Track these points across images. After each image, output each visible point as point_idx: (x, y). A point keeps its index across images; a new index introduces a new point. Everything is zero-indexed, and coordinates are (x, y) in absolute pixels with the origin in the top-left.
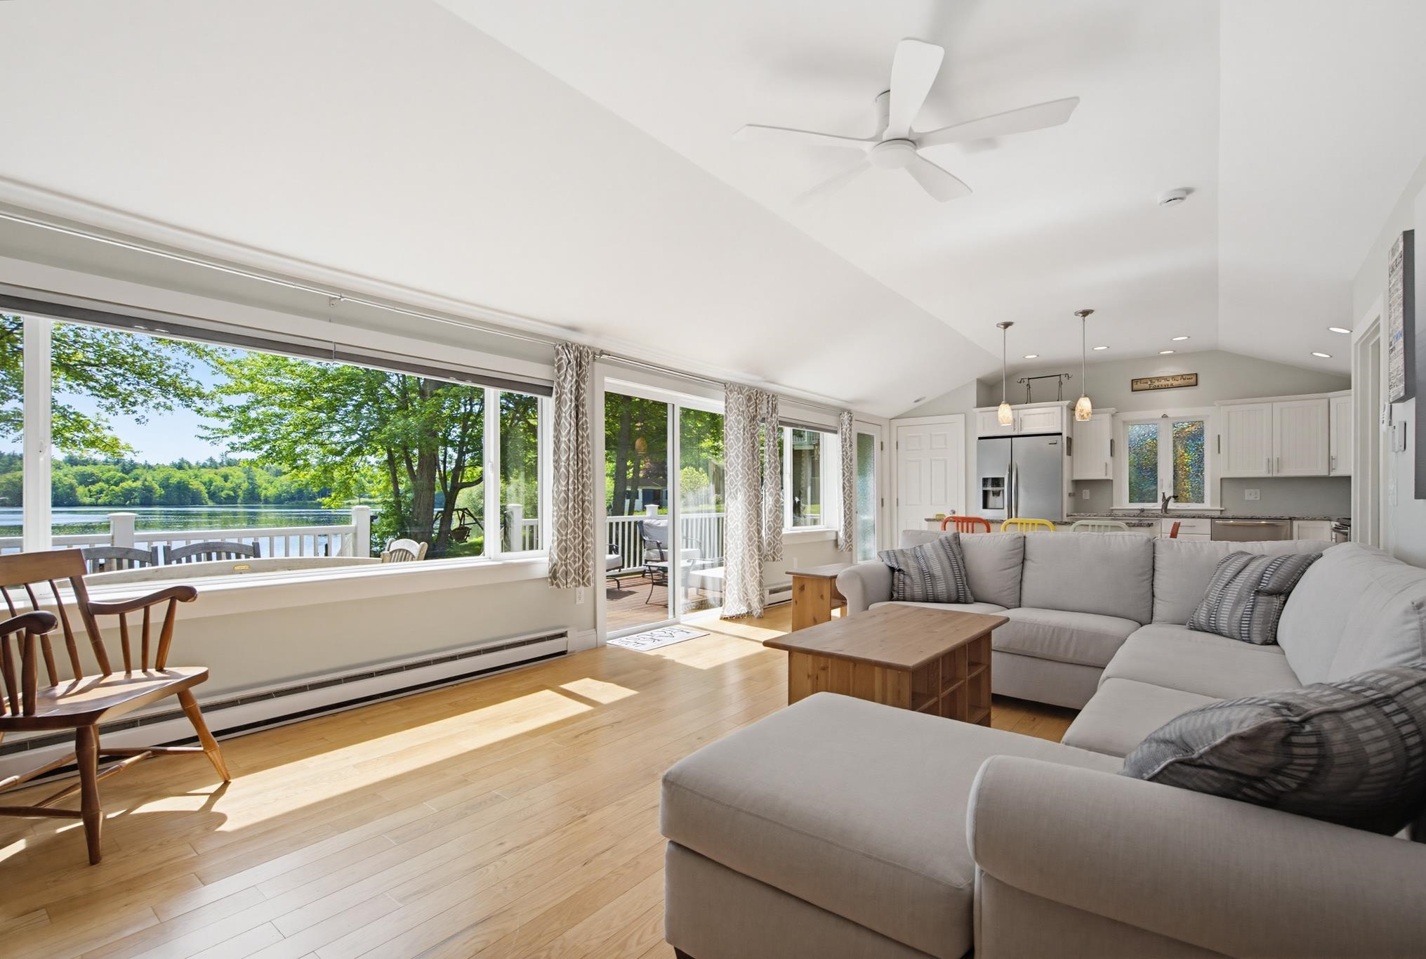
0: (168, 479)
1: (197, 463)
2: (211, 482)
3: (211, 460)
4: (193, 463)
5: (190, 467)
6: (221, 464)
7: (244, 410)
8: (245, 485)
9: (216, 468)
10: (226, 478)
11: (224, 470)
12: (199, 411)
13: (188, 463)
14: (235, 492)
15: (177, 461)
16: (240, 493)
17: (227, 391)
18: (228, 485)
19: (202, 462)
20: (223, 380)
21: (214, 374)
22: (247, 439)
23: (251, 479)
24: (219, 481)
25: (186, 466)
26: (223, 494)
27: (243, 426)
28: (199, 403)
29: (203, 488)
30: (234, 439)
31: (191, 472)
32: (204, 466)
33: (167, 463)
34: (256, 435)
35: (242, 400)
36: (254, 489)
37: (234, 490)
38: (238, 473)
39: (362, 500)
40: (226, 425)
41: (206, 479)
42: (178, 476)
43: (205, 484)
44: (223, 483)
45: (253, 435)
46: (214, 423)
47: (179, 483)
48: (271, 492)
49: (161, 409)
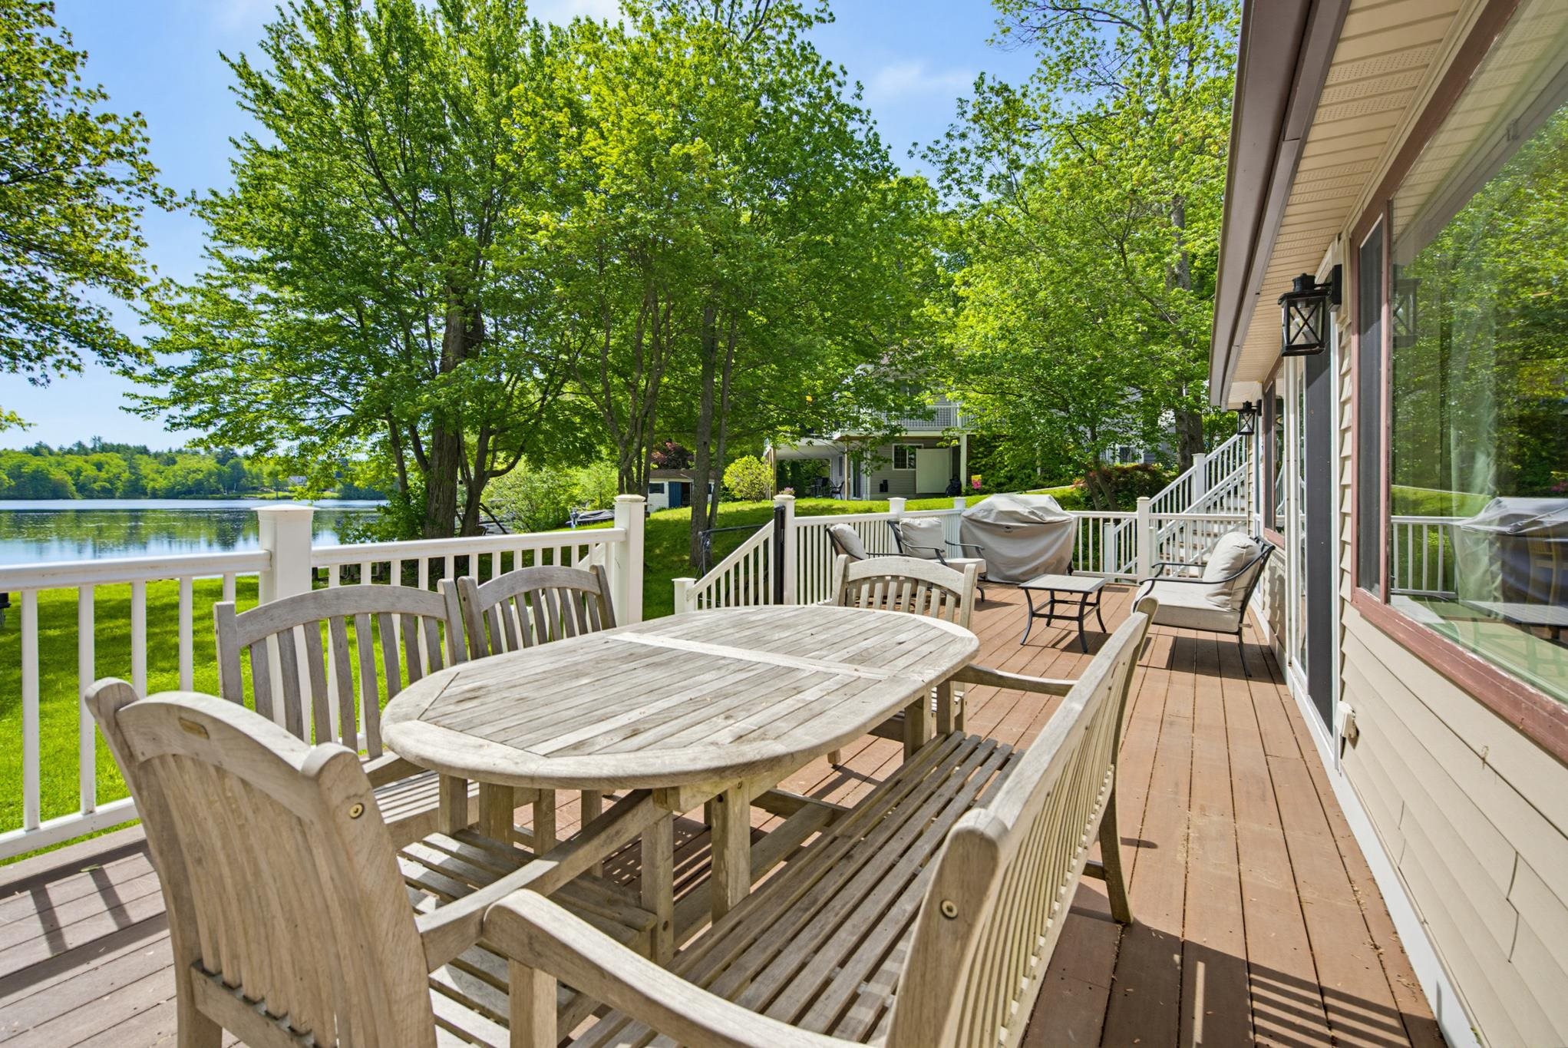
0: (20, 467)
1: (61, 449)
2: (79, 472)
3: (80, 444)
4: (55, 449)
5: (51, 453)
6: (93, 450)
7: (190, 372)
8: (126, 476)
9: (87, 454)
10: (99, 466)
11: (96, 457)
12: (127, 372)
13: (47, 447)
14: (112, 484)
15: (33, 446)
16: (119, 484)
17: (165, 346)
18: (103, 475)
19: (67, 446)
20: (157, 331)
21: (143, 323)
22: (194, 410)
23: (133, 468)
24: (90, 471)
25: (45, 452)
26: (96, 486)
27: (185, 396)
28: (129, 361)
29: (68, 478)
30: (176, 411)
31: (52, 459)
32: (70, 452)
33: (19, 448)
34: (205, 407)
35: (186, 359)
36: (137, 480)
37: (109, 481)
38: (116, 461)
39: (281, 494)
40: (164, 391)
41: (72, 467)
42: (35, 463)
43: (71, 474)
44: (95, 473)
45: (202, 406)
46: (146, 390)
47: (36, 472)
48: (161, 483)
49: (65, 369)
